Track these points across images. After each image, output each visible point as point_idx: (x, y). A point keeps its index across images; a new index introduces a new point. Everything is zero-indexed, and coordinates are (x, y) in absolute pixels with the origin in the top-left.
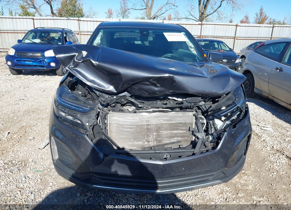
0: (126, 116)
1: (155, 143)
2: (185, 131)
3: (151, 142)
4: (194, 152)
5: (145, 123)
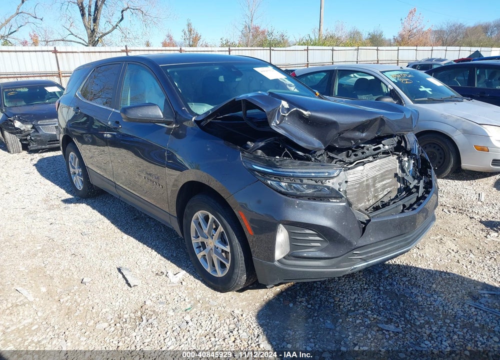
1: (374, 201)
2: (391, 180)
4: (418, 197)
5: (365, 179)
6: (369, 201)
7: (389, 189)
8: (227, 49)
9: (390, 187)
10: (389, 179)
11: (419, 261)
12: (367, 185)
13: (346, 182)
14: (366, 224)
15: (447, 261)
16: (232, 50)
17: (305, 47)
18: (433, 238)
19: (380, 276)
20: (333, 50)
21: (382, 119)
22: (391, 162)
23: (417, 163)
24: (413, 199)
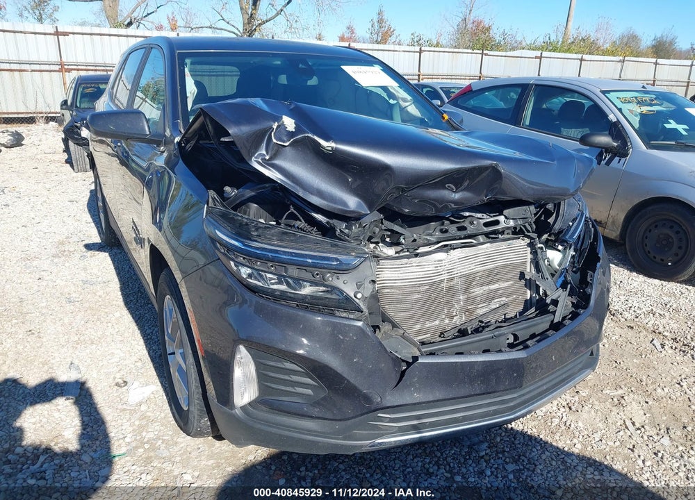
0: (407, 265)
1: (464, 318)
2: (511, 283)
3: (455, 318)
4: (552, 321)
5: (445, 277)
6: (451, 317)
7: (504, 300)
8: (417, 49)
9: (507, 295)
10: (507, 280)
11: (559, 434)
12: (449, 288)
13: (374, 282)
14: (409, 364)
15: (611, 443)
16: (425, 51)
17: (538, 53)
18: (608, 392)
19: (469, 453)
20: (581, 60)
21: (495, 170)
22: (517, 251)
23: (580, 256)
24: (543, 323)
